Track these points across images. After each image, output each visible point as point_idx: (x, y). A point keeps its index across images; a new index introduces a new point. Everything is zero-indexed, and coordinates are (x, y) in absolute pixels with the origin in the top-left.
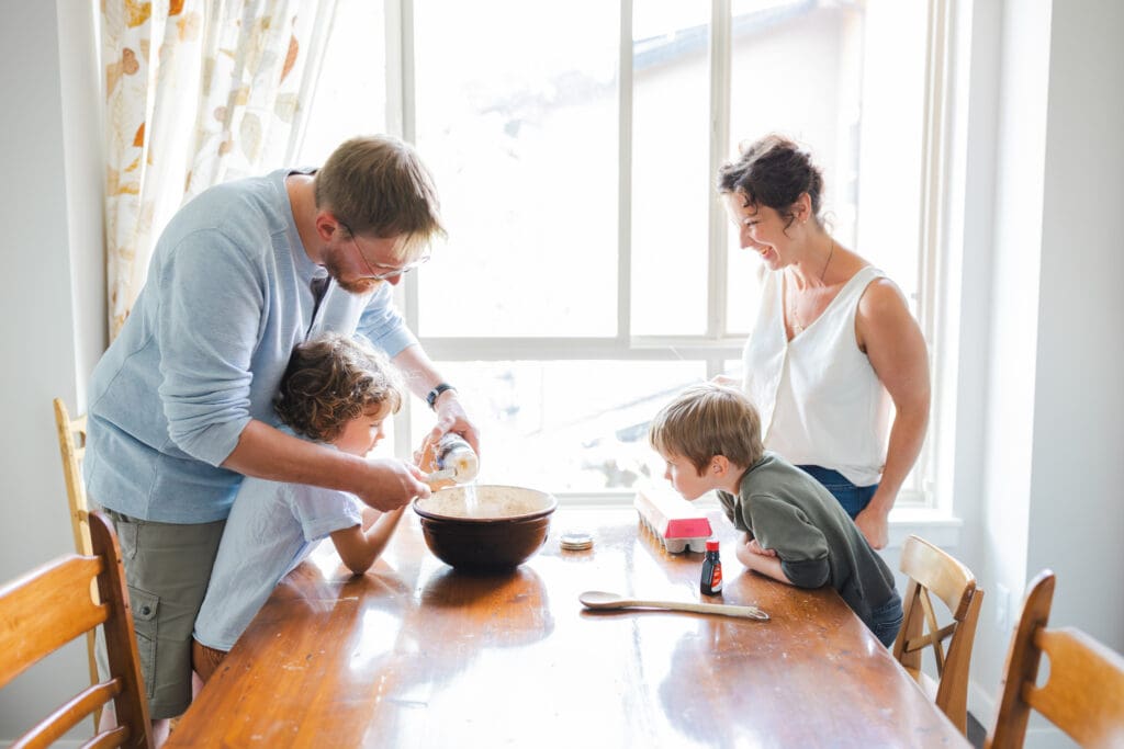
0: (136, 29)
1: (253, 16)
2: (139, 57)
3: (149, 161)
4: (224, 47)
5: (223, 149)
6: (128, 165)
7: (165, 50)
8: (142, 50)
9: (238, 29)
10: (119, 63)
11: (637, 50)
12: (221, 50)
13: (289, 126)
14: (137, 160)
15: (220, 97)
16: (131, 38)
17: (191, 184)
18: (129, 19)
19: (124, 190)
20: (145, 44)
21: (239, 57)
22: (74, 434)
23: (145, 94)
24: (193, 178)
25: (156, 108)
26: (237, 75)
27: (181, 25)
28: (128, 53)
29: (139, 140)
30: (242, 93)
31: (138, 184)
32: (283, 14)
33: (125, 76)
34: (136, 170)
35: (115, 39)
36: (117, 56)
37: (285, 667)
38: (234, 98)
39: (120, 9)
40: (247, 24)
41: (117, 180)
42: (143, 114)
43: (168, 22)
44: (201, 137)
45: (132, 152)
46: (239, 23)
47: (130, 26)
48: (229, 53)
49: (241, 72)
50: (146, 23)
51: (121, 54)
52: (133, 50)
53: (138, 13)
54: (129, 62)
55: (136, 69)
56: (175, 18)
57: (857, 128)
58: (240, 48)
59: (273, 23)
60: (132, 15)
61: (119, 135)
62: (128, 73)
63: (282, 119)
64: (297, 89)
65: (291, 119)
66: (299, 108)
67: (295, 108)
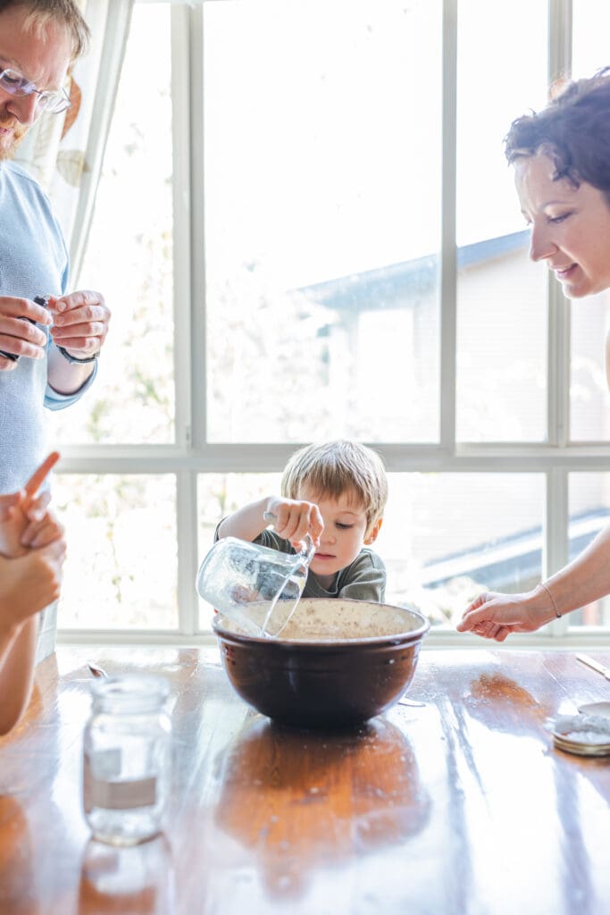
13: (77, 190)
63: (67, 179)
64: (83, 148)
65: (78, 182)
66: (86, 168)
67: (81, 168)
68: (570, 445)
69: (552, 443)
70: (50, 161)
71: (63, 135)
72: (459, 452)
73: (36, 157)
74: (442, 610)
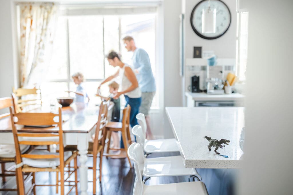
8: (26, 34)
15: (38, 40)
18: (23, 29)
19: (23, 55)
26: (41, 37)
32: (48, 28)
34: (25, 52)
35: (22, 32)
40: (42, 30)
44: (35, 47)
48: (40, 34)
54: (23, 36)
65: (51, 44)
70: (48, 42)
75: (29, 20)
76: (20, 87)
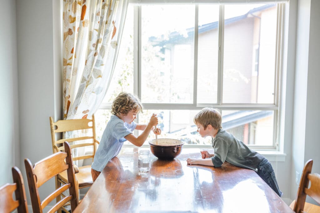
0: (72, 24)
1: (103, 20)
2: (73, 31)
3: (75, 57)
4: (95, 28)
5: (95, 55)
6: (69, 58)
7: (79, 29)
8: (74, 29)
9: (98, 24)
10: (67, 32)
11: (199, 28)
12: (94, 29)
13: (115, 49)
14: (72, 57)
15: (94, 41)
16: (71, 26)
17: (87, 63)
18: (70, 21)
19: (69, 64)
20: (74, 27)
21: (99, 31)
22: (54, 126)
23: (74, 40)
24: (87, 62)
25: (77, 44)
26: (99, 35)
27: (84, 23)
28: (70, 30)
29: (72, 52)
30: (100, 40)
31: (72, 63)
32: (111, 20)
33: (69, 35)
34: (71, 59)
35: (66, 26)
36: (67, 30)
37: (111, 181)
38: (98, 41)
39: (67, 19)
40: (101, 23)
41: (66, 62)
42: (73, 45)
43: (80, 22)
44: (89, 51)
45: (70, 55)
46: (99, 22)
47: (71, 23)
48: (96, 30)
49: (100, 35)
50: (75, 22)
51: (68, 30)
52: (71, 29)
53: (72, 20)
54: (70, 32)
55: (72, 34)
56: (82, 21)
57: (258, 50)
58: (99, 29)
59: (108, 22)
60: (71, 20)
61: (67, 50)
62: (70, 35)
63: (113, 47)
64: (116, 40)
65: (115, 47)
66: (117, 45)
67: (116, 45)
68: (222, 104)
69: (218, 104)
70: (109, 44)
71: (112, 38)
72: (198, 106)
73: (107, 43)
74: (196, 140)
75: (79, 8)
76: (62, 117)
